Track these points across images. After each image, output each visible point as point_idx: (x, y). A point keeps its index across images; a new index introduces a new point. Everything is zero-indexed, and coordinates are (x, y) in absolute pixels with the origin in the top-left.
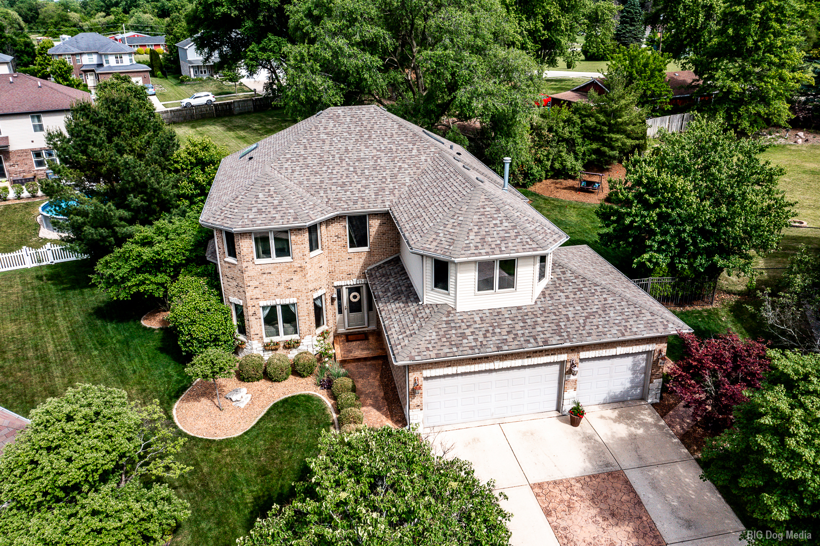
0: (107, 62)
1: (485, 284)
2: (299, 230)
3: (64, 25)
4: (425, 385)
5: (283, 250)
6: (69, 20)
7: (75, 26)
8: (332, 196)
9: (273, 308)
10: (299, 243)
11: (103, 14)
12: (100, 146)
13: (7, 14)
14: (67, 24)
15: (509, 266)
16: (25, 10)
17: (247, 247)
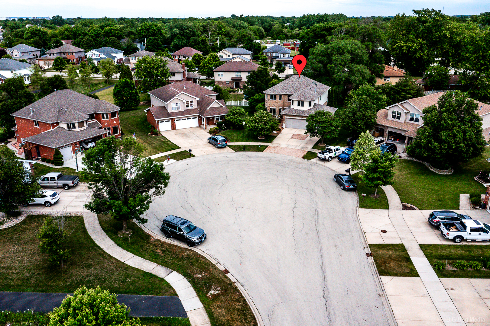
0: (280, 56)
1: (299, 105)
2: (278, 95)
3: (280, 34)
4: (286, 119)
5: (275, 98)
6: (283, 32)
7: (284, 35)
8: (286, 90)
9: (272, 109)
10: (278, 98)
11: (298, 29)
12: (254, 79)
13: (259, 29)
14: (281, 34)
15: (303, 102)
16: (267, 26)
17: (269, 97)
